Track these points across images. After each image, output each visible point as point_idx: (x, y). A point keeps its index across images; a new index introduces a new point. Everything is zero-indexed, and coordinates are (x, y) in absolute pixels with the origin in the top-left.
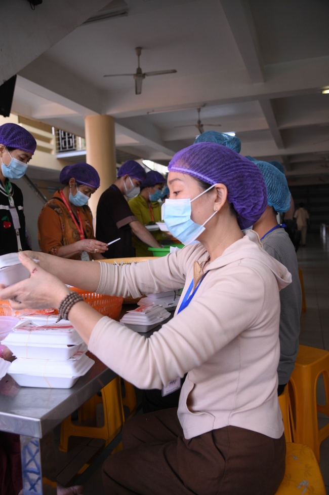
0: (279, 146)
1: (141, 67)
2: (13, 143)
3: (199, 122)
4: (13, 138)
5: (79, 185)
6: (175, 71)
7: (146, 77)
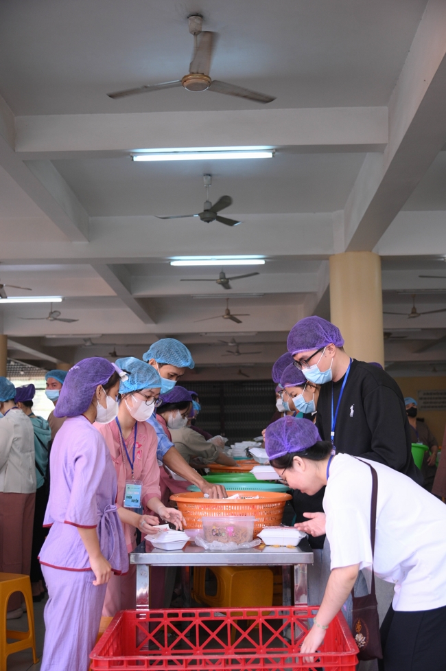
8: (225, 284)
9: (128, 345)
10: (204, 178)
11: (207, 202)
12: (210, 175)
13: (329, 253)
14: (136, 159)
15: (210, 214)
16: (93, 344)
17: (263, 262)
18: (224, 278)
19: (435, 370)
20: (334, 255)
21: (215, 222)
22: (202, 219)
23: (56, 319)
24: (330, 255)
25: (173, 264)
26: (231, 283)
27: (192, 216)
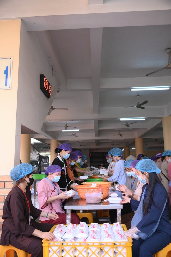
0: (96, 136)
1: (53, 106)
2: (67, 149)
3: (66, 125)
4: (67, 148)
5: (72, 160)
6: (67, 109)
7: (55, 110)
8: (128, 126)
9: (86, 143)
10: (137, 96)
11: (138, 102)
12: (138, 95)
13: (163, 116)
14: (132, 90)
15: (139, 106)
16: (79, 143)
17: (144, 119)
18: (127, 124)
19: (160, 149)
20: (164, 117)
21: (140, 108)
22: (137, 107)
23: (74, 136)
24: (163, 117)
25: (120, 120)
26: (129, 125)
27: (134, 106)
